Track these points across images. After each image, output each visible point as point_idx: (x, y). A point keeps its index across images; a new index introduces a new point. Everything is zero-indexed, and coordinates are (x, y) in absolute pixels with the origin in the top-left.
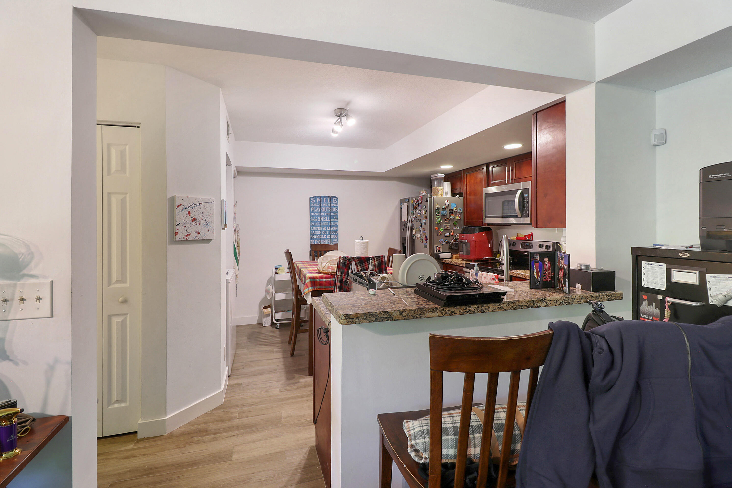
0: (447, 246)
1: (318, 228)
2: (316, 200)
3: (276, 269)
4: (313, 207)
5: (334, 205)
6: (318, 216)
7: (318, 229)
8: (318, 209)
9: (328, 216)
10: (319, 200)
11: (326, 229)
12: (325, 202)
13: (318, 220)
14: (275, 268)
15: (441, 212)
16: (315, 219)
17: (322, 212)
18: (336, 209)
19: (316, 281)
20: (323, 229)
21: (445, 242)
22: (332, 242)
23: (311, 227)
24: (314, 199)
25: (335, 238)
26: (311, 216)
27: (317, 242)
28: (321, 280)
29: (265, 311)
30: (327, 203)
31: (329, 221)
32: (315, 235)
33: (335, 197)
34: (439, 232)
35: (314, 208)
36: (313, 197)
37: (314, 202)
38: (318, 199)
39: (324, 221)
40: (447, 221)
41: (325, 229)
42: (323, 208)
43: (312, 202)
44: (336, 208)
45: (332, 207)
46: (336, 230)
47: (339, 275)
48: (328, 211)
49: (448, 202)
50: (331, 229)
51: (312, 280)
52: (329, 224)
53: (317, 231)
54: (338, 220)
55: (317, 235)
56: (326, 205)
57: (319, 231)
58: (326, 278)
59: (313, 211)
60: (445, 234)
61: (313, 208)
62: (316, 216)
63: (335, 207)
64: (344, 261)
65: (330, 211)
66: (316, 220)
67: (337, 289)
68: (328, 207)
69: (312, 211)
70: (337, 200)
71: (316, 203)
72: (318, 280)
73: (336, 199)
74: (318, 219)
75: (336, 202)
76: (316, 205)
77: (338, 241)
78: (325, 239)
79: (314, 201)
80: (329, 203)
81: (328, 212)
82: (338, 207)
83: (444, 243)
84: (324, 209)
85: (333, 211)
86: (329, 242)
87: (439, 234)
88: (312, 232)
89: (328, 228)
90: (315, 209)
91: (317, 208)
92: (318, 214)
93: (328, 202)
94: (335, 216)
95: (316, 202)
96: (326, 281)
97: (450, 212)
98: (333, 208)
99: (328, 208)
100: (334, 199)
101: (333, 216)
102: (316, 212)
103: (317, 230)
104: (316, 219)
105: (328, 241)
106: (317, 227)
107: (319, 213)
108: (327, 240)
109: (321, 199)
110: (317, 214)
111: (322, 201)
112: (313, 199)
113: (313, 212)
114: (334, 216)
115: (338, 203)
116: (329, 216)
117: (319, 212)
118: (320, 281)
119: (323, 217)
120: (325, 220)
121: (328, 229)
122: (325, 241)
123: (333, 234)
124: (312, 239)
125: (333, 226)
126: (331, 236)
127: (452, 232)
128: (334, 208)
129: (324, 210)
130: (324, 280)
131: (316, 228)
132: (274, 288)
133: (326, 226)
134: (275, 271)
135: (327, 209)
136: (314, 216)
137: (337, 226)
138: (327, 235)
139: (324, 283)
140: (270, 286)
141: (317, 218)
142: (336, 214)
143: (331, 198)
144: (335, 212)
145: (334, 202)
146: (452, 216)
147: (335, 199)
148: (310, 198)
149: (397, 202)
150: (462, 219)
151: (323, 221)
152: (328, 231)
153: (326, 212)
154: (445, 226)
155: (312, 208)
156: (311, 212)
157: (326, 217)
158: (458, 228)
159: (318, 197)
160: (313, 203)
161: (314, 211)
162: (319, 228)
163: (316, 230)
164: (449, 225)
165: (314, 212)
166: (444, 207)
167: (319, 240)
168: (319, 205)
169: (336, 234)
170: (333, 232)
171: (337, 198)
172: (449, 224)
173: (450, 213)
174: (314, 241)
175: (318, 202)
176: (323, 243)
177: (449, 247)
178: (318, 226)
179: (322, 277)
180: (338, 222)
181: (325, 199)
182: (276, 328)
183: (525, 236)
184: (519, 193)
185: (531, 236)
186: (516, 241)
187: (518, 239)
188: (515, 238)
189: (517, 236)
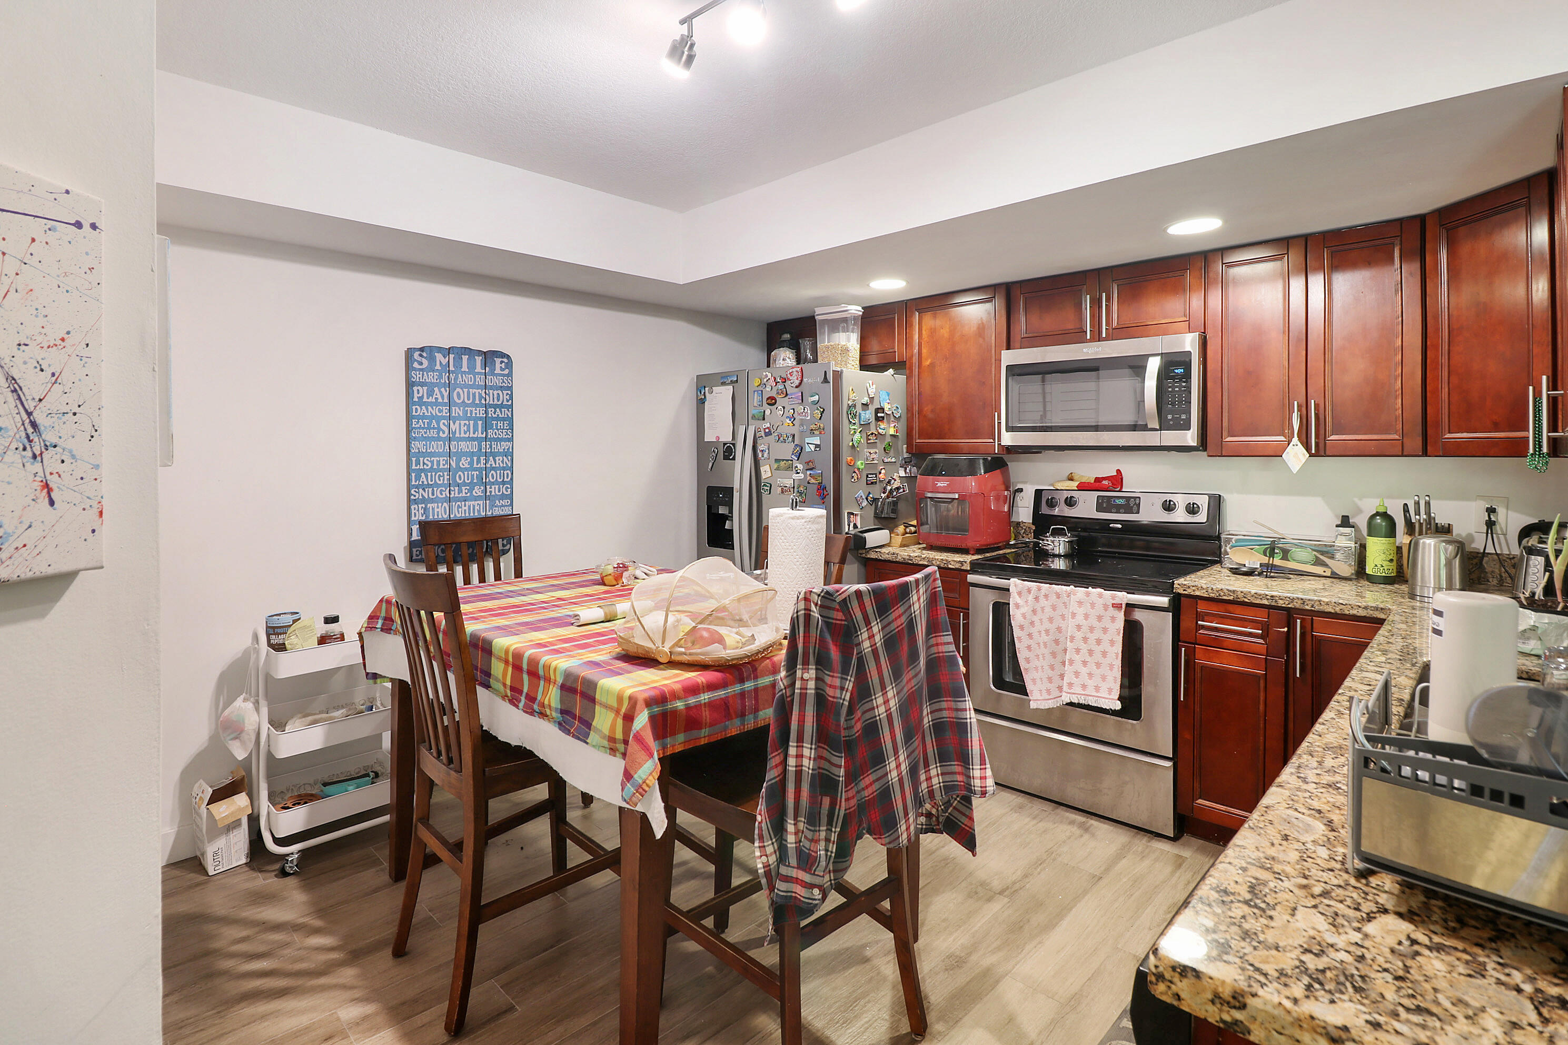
0: (871, 511)
1: (438, 462)
2: (432, 359)
3: (272, 630)
4: (422, 384)
5: (497, 381)
6: (438, 419)
7: (441, 466)
8: (440, 394)
9: (476, 419)
10: (445, 361)
11: (471, 463)
12: (465, 368)
13: (438, 433)
14: (267, 627)
15: (860, 414)
16: (429, 428)
17: (456, 405)
18: (504, 396)
19: (675, 712)
20: (457, 464)
21: (867, 499)
22: (491, 508)
23: (414, 459)
24: (424, 354)
25: (503, 497)
26: (414, 417)
27: (436, 510)
28: (692, 701)
29: (221, 810)
30: (475, 374)
31: (480, 435)
32: (429, 486)
33: (503, 355)
34: (855, 472)
35: (425, 388)
36: (422, 349)
37: (424, 366)
38: (439, 356)
39: (463, 435)
40: (872, 441)
41: (467, 466)
42: (458, 390)
43: (416, 365)
44: (505, 392)
45: (492, 388)
46: (504, 469)
47: (811, 679)
48: (477, 402)
49: (874, 386)
50: (488, 466)
51: (656, 709)
52: (480, 446)
53: (436, 471)
54: (512, 433)
55: (438, 486)
56: (468, 379)
57: (442, 470)
58: (711, 687)
59: (421, 398)
60: (867, 476)
61: (419, 388)
62: (432, 417)
63: (502, 388)
64: (826, 613)
65: (483, 402)
66: (433, 433)
67: (800, 739)
68: (478, 387)
69: (416, 399)
70: (509, 365)
71: (433, 371)
72: (680, 705)
73: (506, 360)
74: (439, 429)
75: (506, 372)
76: (431, 377)
77: (512, 505)
78: (465, 500)
79: (426, 363)
80: (479, 373)
81: (476, 406)
82: (510, 388)
83: (865, 503)
84: (461, 396)
85: (496, 402)
86: (479, 511)
87: (855, 478)
88: (418, 478)
89: (478, 461)
90: (431, 393)
91: (436, 389)
92: (440, 411)
93: (479, 369)
94: (504, 419)
95: (431, 369)
96: (711, 704)
97: (879, 415)
98: (495, 393)
99: (477, 391)
100: (498, 360)
101: (493, 419)
102: (431, 404)
103: (435, 467)
104: (434, 428)
105: (477, 508)
106: (435, 459)
107: (445, 409)
108: (472, 503)
109: (452, 356)
110: (434, 411)
111: (454, 366)
112: (421, 355)
113: (421, 402)
114: (498, 419)
115: (510, 375)
116: (481, 419)
117: (444, 404)
118: (688, 708)
119: (458, 422)
120: (465, 433)
121: (475, 466)
122: (467, 508)
123: (496, 483)
124: (416, 502)
125: (494, 455)
126: (488, 490)
127: (883, 471)
128: (500, 393)
129: (464, 396)
130: (705, 697)
131: (432, 462)
132: (264, 710)
133: (472, 454)
134: (269, 640)
135: (474, 395)
136: (423, 417)
137: (509, 454)
138: (472, 486)
139: (706, 714)
140: (243, 705)
141: (438, 424)
142: (505, 413)
143: (489, 357)
144: (501, 406)
145: (498, 371)
146: (882, 426)
147: (502, 362)
148: (409, 353)
149: (684, 386)
150: (902, 435)
151: (457, 435)
152: (475, 473)
153: (468, 405)
154: (868, 454)
155: (415, 389)
156: (415, 403)
157: (472, 422)
158: (893, 460)
159: (440, 349)
160: (422, 370)
161: (425, 399)
162: (441, 463)
163: (431, 469)
164: (876, 453)
165: (427, 404)
166: (866, 400)
167: (445, 504)
168: (445, 379)
169: (503, 483)
170: (493, 476)
171: (508, 357)
172: (876, 448)
173: (878, 419)
174: (425, 509)
175: (438, 367)
176: (458, 516)
177: (875, 513)
178: (439, 455)
179: (693, 690)
180: (511, 440)
181: (465, 358)
182: (283, 873)
183: (1098, 480)
184: (1153, 365)
185: (1117, 480)
186: (1076, 494)
187: (1083, 487)
188: (1074, 485)
189: (1071, 479)
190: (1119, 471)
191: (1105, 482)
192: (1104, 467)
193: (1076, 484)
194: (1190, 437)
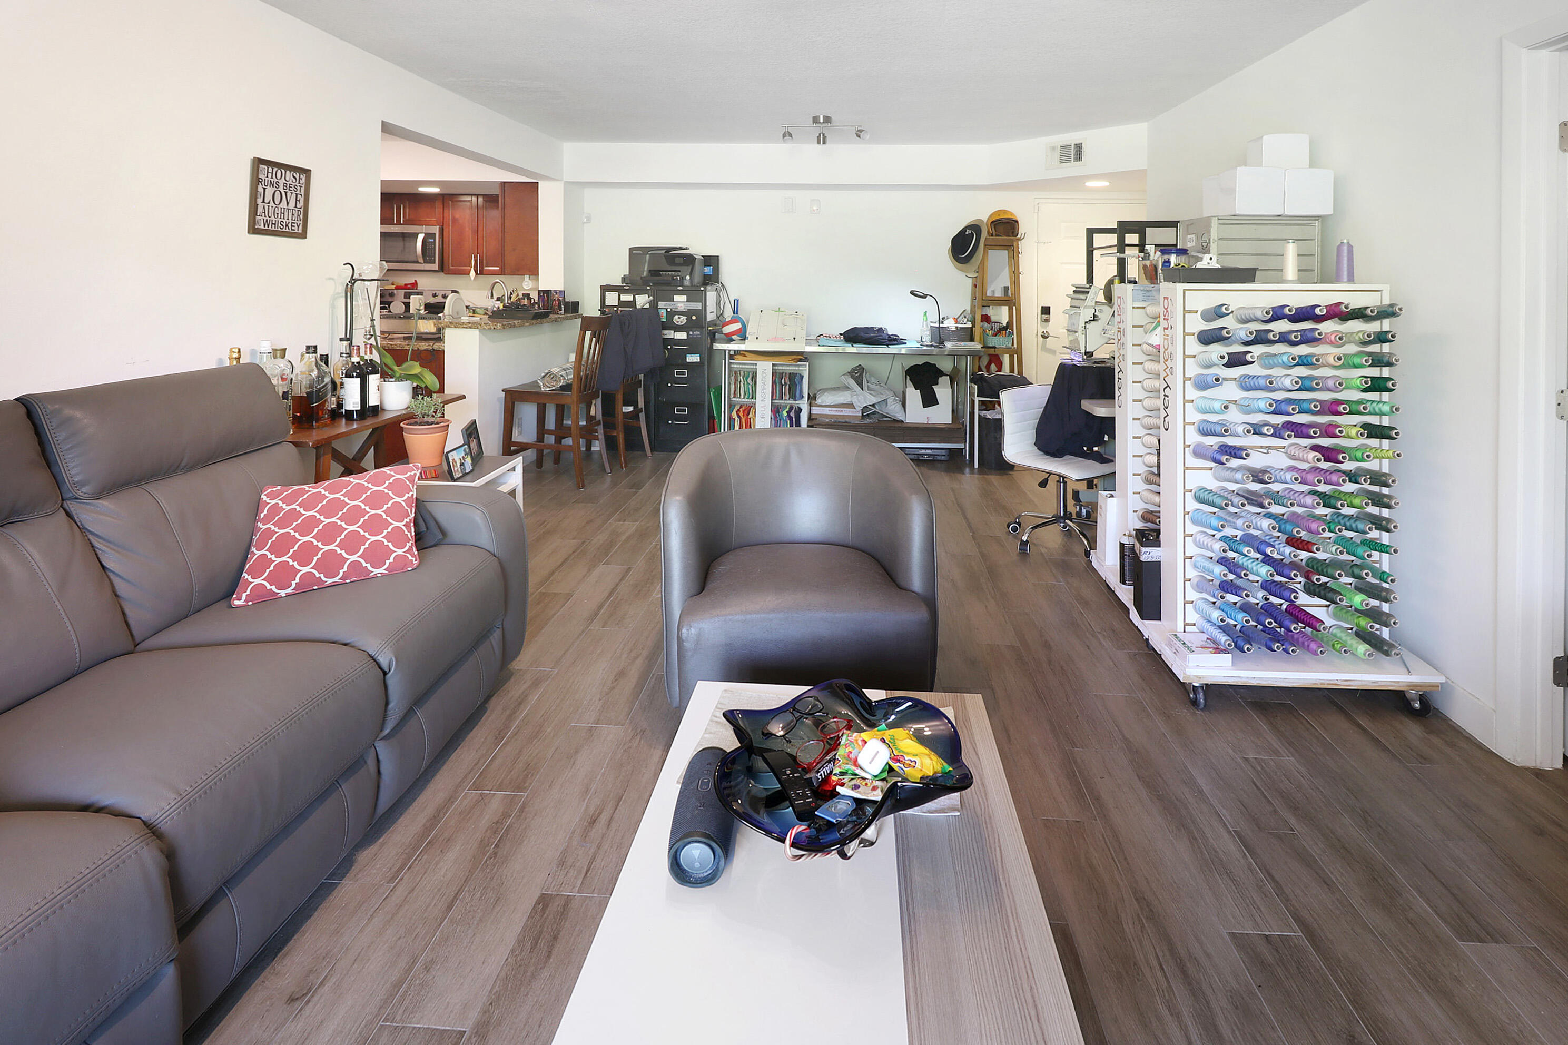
183: (406, 285)
184: (421, 237)
185: (415, 285)
186: (395, 292)
187: (398, 288)
188: (393, 287)
189: (393, 284)
190: (416, 281)
191: (409, 286)
192: (410, 279)
193: (394, 286)
194: (435, 267)
